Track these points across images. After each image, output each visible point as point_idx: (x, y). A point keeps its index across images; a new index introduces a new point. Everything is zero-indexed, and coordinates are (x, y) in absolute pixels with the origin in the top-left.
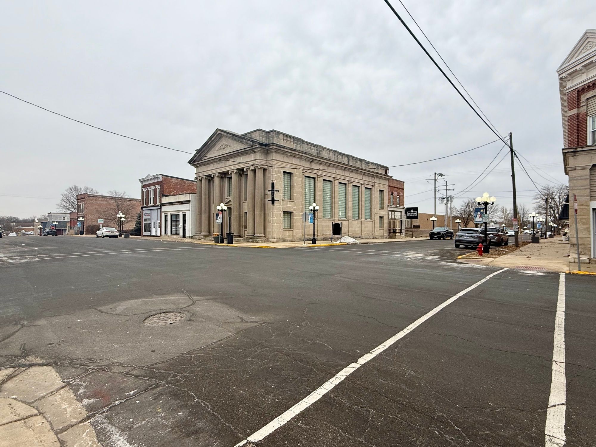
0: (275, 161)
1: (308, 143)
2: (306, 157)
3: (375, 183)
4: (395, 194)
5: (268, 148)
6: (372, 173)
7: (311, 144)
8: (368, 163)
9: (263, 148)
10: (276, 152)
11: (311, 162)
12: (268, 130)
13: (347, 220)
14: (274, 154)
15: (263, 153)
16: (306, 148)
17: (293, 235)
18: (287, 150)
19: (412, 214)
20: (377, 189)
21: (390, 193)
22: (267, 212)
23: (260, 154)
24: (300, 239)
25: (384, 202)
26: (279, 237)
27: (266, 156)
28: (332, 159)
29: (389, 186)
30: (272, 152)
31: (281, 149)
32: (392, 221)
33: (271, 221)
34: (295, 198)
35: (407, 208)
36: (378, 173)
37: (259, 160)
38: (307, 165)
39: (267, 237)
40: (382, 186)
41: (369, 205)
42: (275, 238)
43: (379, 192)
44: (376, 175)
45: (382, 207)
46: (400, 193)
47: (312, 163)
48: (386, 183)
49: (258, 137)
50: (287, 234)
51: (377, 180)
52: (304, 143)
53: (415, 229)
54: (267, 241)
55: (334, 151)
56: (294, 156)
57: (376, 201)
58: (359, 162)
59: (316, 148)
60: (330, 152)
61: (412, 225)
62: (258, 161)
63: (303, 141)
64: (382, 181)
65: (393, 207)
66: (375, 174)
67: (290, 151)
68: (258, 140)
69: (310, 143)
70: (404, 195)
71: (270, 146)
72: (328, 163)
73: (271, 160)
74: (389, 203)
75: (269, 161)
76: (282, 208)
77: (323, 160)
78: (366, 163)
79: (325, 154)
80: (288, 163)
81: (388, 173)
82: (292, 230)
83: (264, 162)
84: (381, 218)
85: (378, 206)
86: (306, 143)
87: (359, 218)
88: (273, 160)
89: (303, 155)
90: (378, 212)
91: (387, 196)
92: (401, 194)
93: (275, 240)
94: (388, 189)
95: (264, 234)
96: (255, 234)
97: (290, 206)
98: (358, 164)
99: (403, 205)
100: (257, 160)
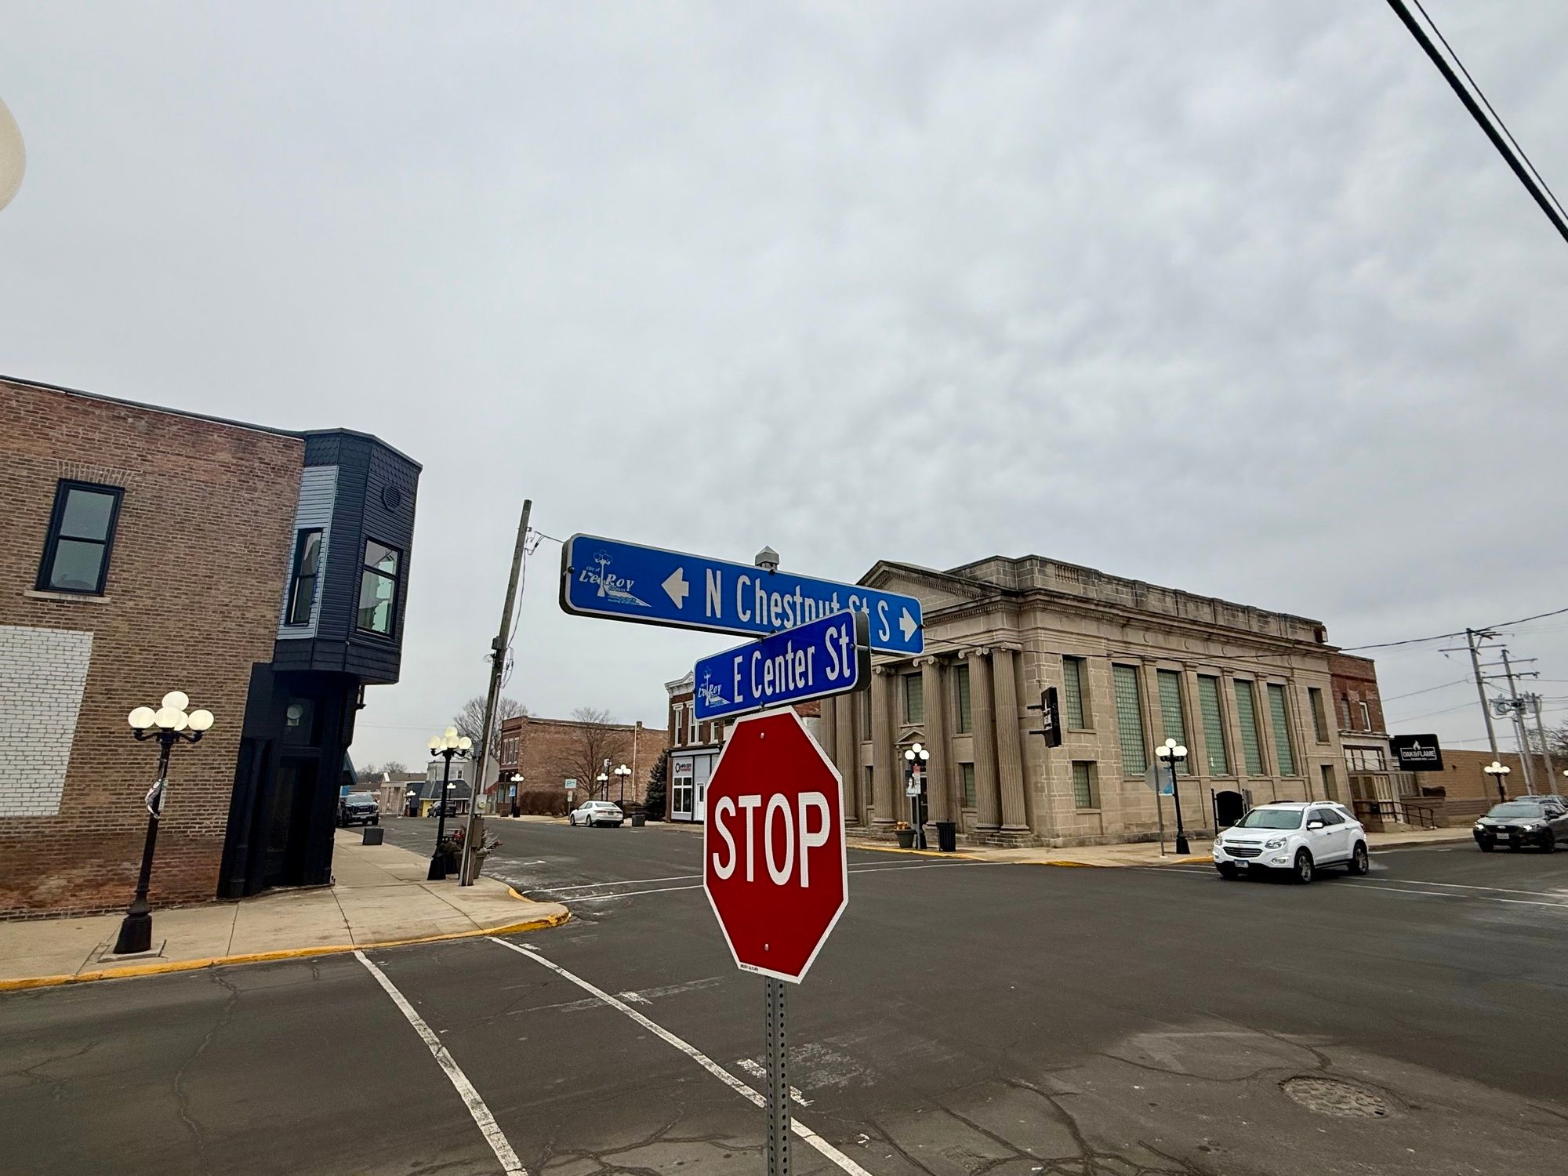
0: (1043, 631)
1: (1111, 579)
2: (1113, 614)
3: (1292, 669)
4: (1354, 696)
5: (1021, 600)
6: (1283, 644)
7: (1119, 580)
8: (1264, 616)
9: (1012, 602)
10: (1044, 610)
11: (1124, 626)
12: (1015, 556)
13: (1232, 778)
14: (1038, 614)
15: (1009, 613)
16: (1107, 592)
17: (1102, 828)
18: (1069, 602)
19: (1416, 754)
20: (1301, 686)
21: (1339, 696)
22: (1030, 763)
23: (1003, 616)
24: (1120, 837)
25: (1328, 722)
26: (1068, 833)
27: (1016, 619)
28: (1174, 613)
29: (1333, 675)
30: (1034, 610)
31: (1056, 600)
32: (1360, 777)
33: (1043, 787)
34: (1096, 725)
35: (1395, 736)
36: (1300, 642)
37: (1001, 632)
38: (1115, 633)
39: (1036, 833)
40: (1313, 675)
41: (1285, 732)
42: (1058, 836)
43: (1307, 696)
44: (1292, 648)
45: (1322, 738)
46: (1367, 692)
47: (1128, 630)
48: (1323, 666)
49: (994, 576)
50: (1087, 824)
51: (1296, 662)
52: (1103, 579)
53: (1433, 800)
54: (1038, 843)
55: (1176, 592)
56: (1084, 615)
57: (1303, 720)
58: (1240, 614)
59: (1132, 589)
60: (1164, 595)
61: (1421, 789)
62: (998, 633)
63: (1099, 575)
64: (1310, 663)
65: (1355, 737)
66: (1291, 646)
67: (1075, 604)
68: (995, 581)
69: (1115, 578)
70: (1379, 697)
71: (1027, 596)
72: (1166, 625)
73: (1032, 629)
74: (1341, 723)
75: (1026, 633)
76: (1070, 751)
77: (1154, 620)
78: (1260, 616)
79: (1153, 603)
80: (1072, 633)
81: (1324, 639)
82: (1098, 811)
83: (1013, 635)
84: (1325, 769)
85: (1310, 733)
86: (1106, 580)
87: (1263, 771)
88: (1038, 628)
89: (1107, 610)
90: (1316, 755)
91: (1333, 705)
92: (1370, 696)
93: (1060, 841)
94: (1332, 683)
95: (1027, 825)
96: (1001, 824)
97: (1087, 747)
98: (1240, 622)
99: (1382, 727)
100: (996, 630)
